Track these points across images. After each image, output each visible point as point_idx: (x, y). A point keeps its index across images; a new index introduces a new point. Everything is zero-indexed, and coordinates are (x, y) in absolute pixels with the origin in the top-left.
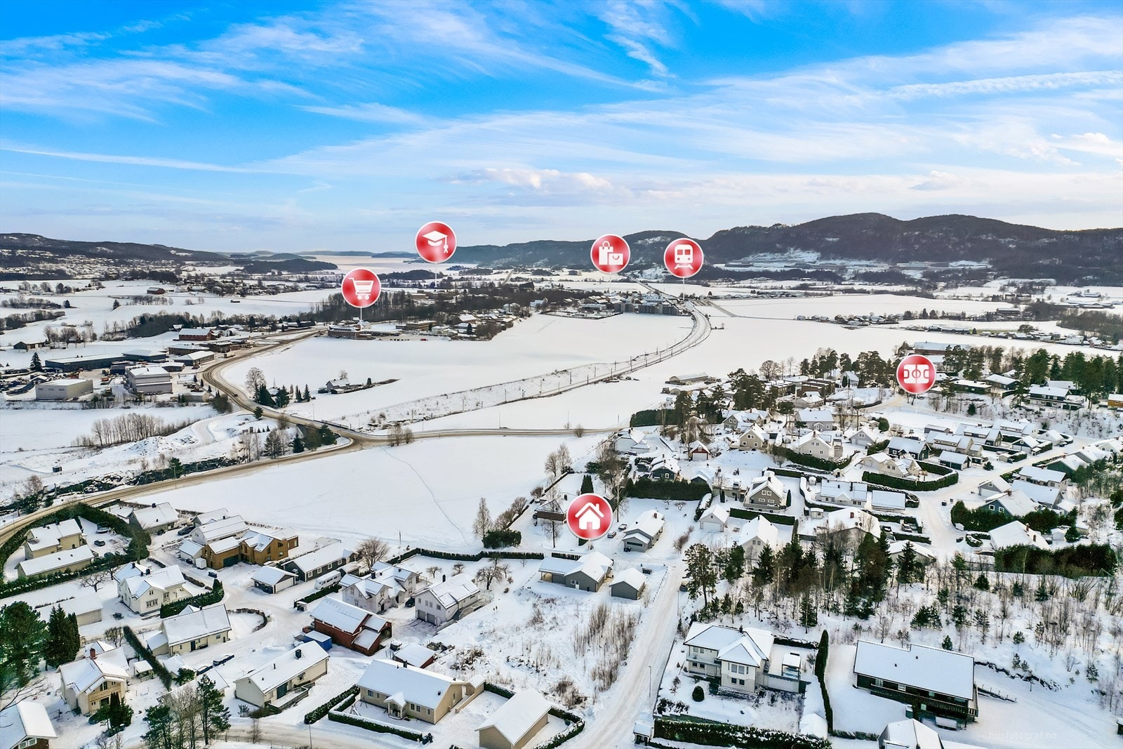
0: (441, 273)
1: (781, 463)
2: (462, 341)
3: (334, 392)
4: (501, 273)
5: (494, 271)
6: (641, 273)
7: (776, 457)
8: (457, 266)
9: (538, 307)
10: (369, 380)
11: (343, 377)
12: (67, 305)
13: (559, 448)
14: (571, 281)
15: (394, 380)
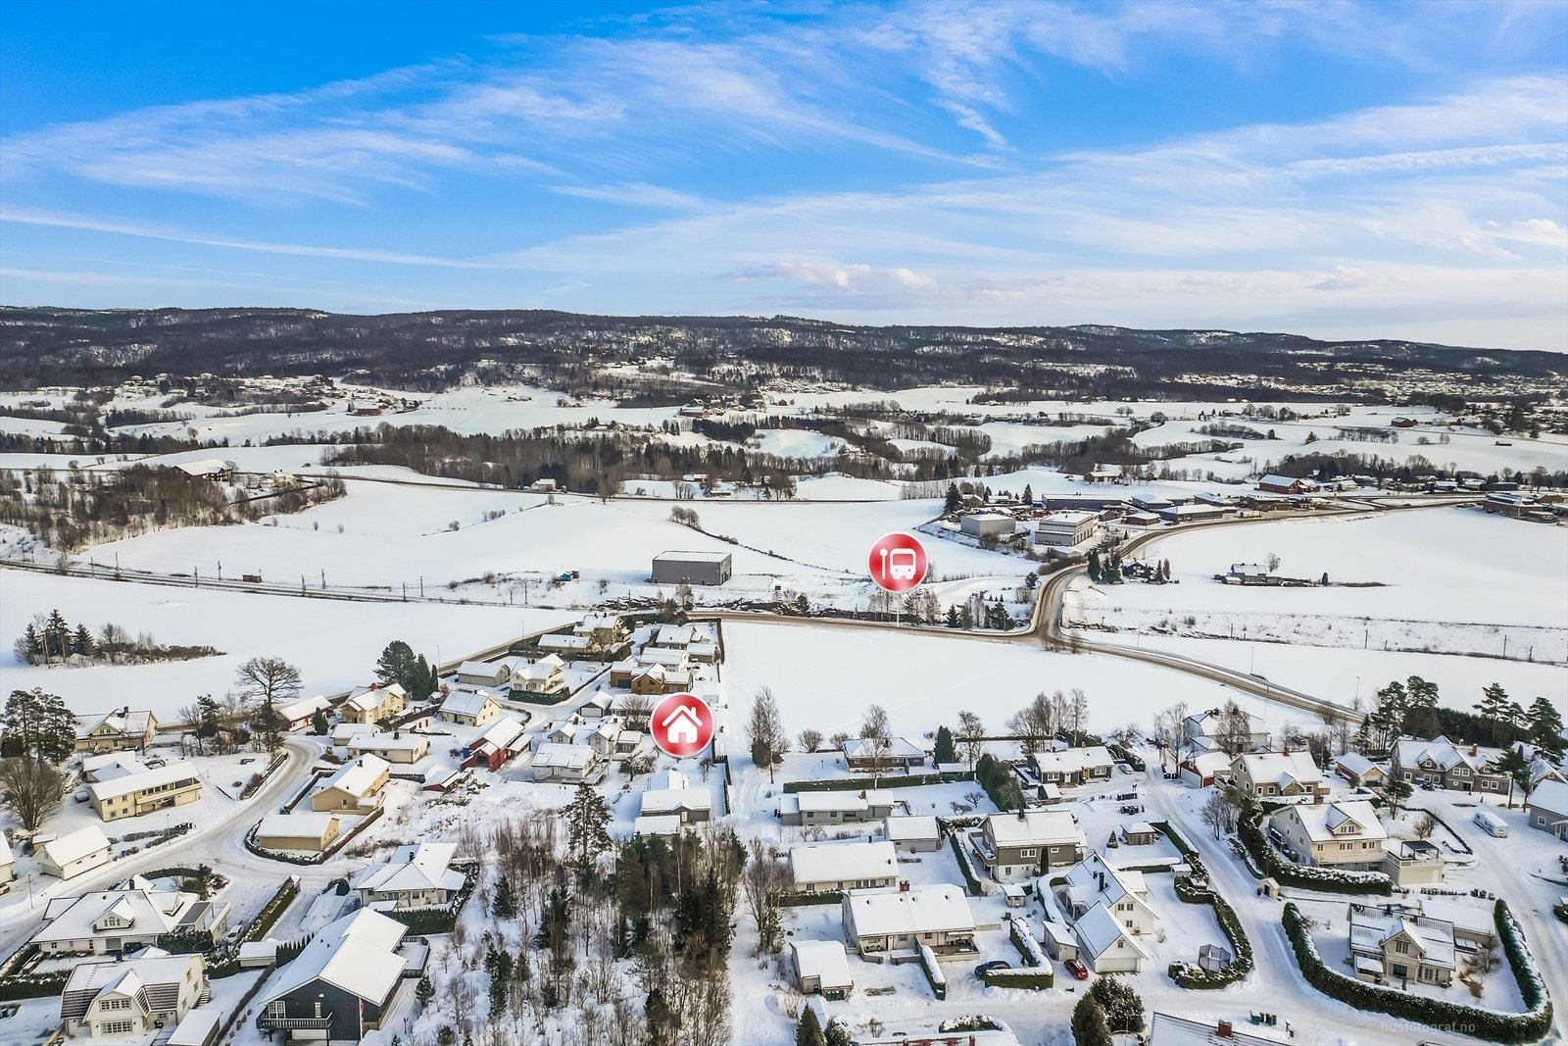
12: (1272, 436)
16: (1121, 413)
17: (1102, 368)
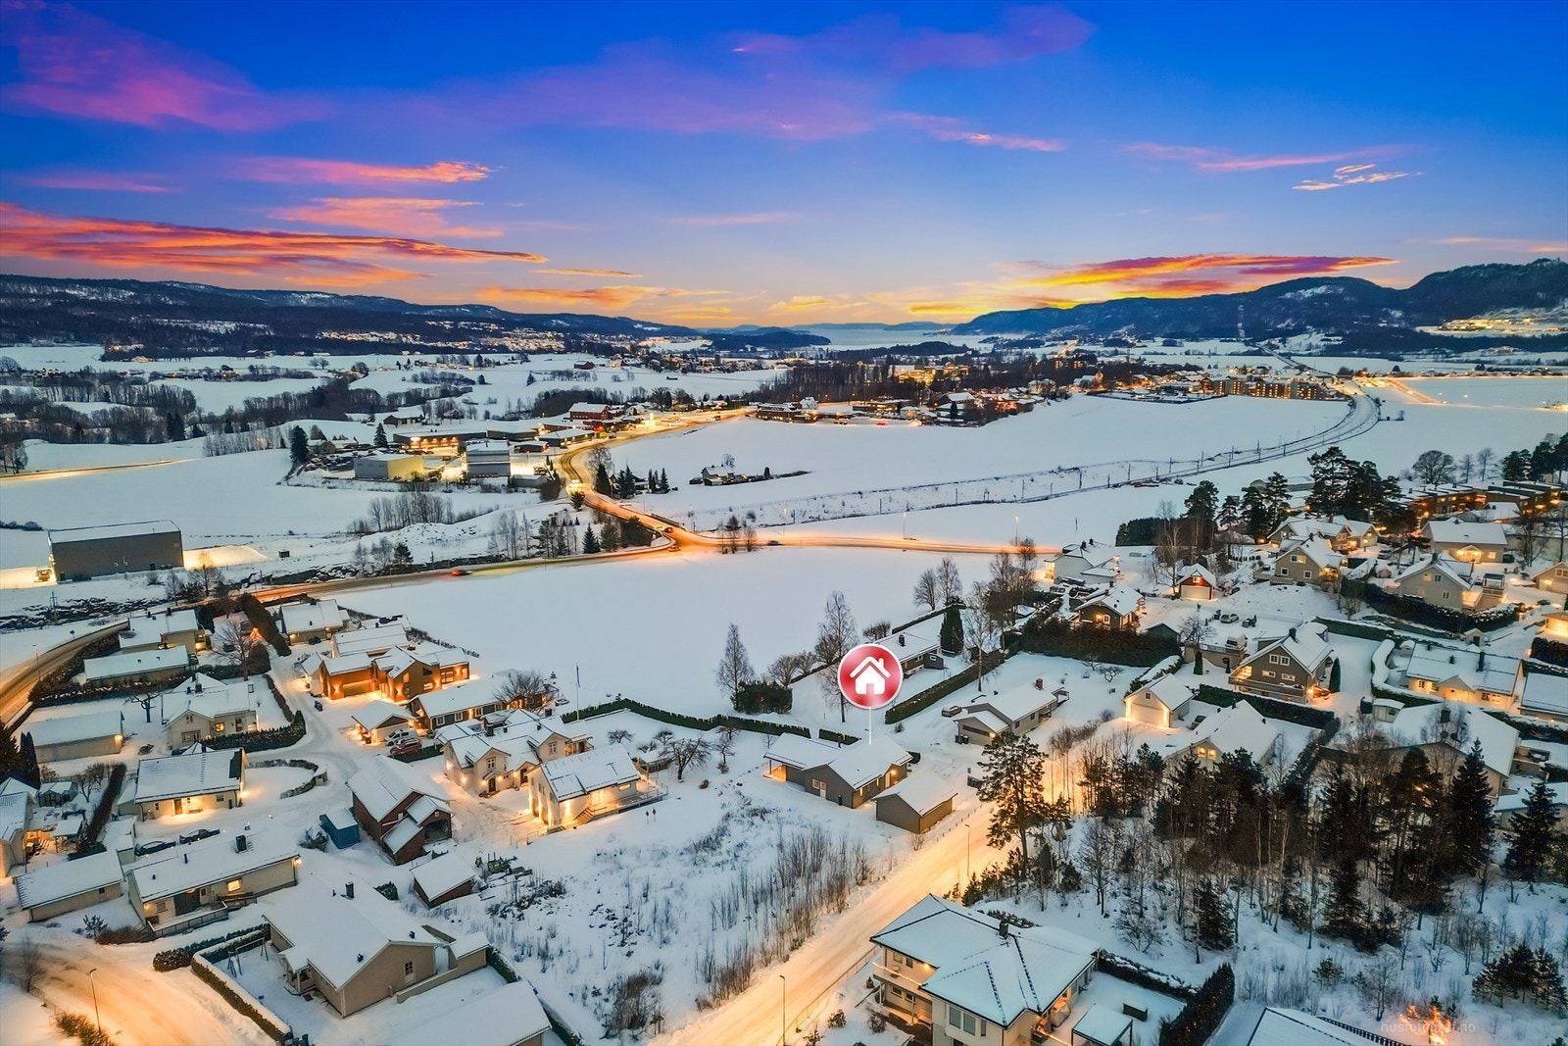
0: (964, 346)
1: (1351, 612)
2: (938, 427)
3: (708, 483)
4: (1056, 345)
5: (1047, 343)
6: (1284, 341)
7: (1343, 601)
8: (993, 338)
9: (1084, 385)
10: (767, 470)
11: (730, 462)
12: (482, 381)
13: (941, 565)
14: (1162, 354)
15: (806, 473)
16: (316, 365)
17: (232, 326)
